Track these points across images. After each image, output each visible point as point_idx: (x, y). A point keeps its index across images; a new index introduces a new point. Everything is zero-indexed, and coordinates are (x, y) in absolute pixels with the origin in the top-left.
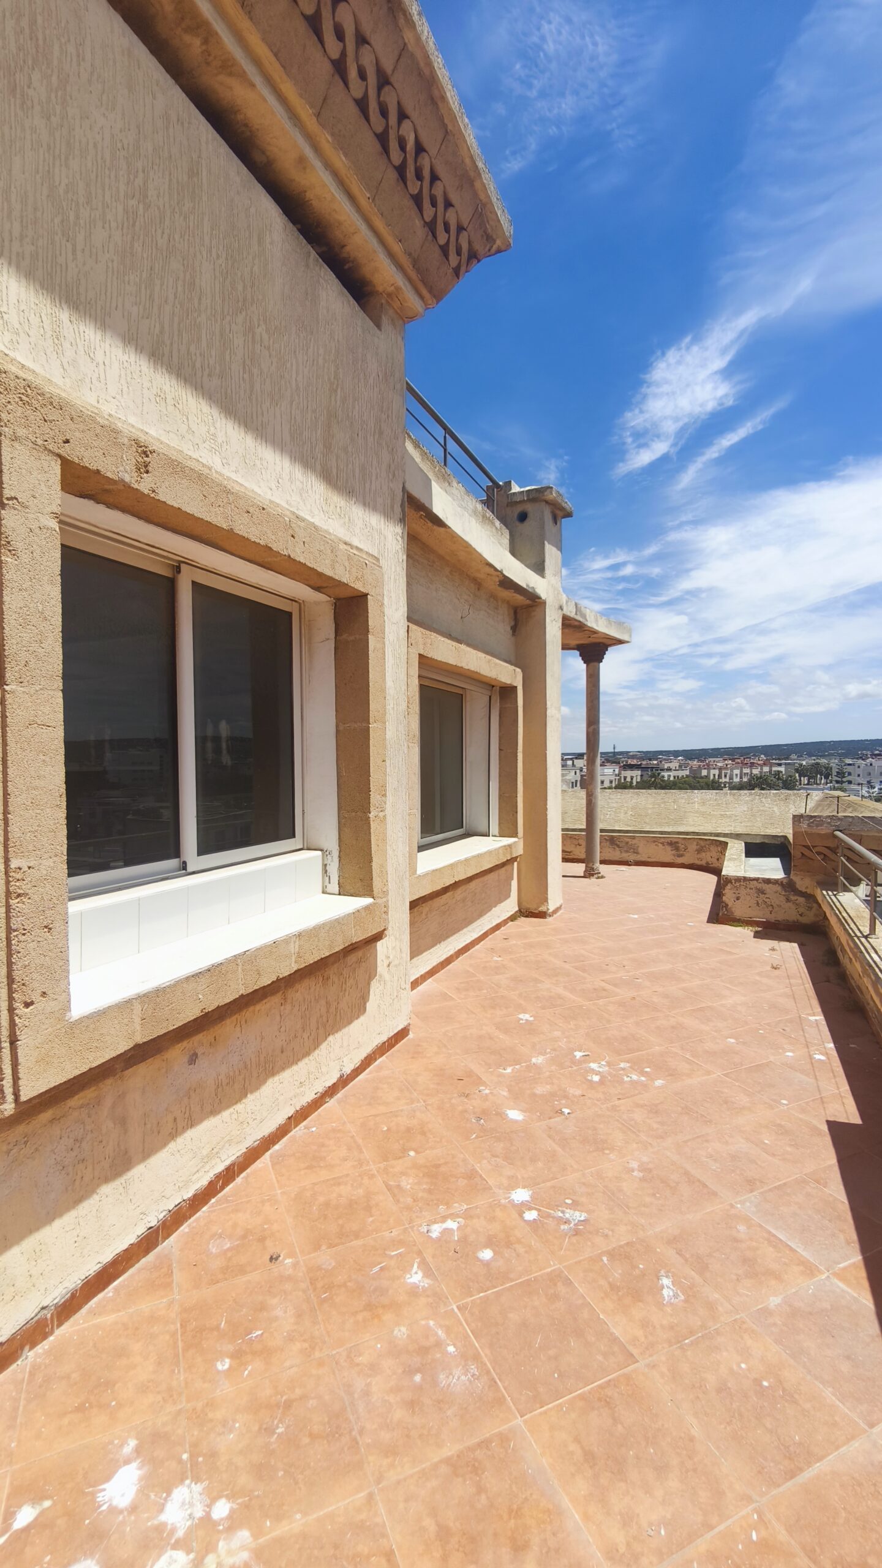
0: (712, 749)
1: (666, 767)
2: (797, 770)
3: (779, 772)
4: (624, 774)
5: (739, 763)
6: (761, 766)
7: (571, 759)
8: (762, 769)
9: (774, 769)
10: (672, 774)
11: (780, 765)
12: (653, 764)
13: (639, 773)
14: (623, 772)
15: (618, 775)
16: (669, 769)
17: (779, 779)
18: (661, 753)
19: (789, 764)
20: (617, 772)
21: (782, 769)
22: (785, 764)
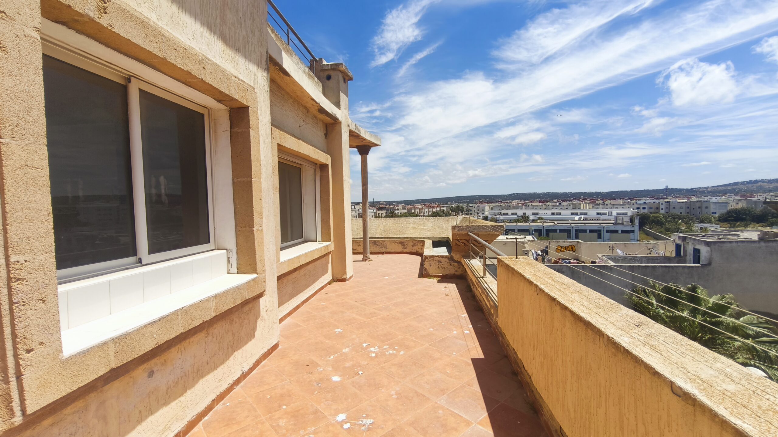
0: (416, 200)
1: (397, 209)
2: (450, 209)
3: (444, 210)
4: (378, 212)
5: (427, 206)
6: (437, 207)
7: (354, 205)
8: (437, 209)
9: (442, 209)
10: (399, 212)
11: (444, 207)
12: (391, 207)
13: (385, 211)
14: (378, 211)
15: (376, 213)
16: (398, 210)
17: (443, 213)
18: (394, 202)
19: (447, 206)
20: (375, 211)
21: (445, 209)
22: (446, 206)
